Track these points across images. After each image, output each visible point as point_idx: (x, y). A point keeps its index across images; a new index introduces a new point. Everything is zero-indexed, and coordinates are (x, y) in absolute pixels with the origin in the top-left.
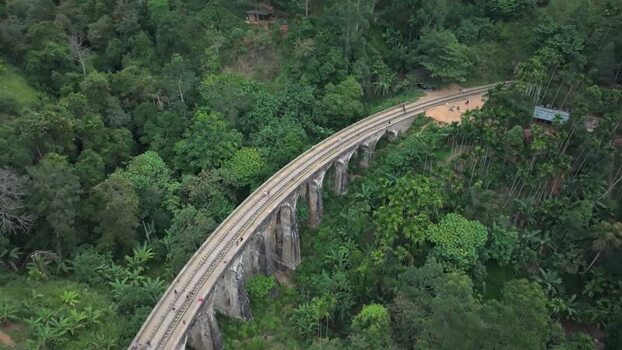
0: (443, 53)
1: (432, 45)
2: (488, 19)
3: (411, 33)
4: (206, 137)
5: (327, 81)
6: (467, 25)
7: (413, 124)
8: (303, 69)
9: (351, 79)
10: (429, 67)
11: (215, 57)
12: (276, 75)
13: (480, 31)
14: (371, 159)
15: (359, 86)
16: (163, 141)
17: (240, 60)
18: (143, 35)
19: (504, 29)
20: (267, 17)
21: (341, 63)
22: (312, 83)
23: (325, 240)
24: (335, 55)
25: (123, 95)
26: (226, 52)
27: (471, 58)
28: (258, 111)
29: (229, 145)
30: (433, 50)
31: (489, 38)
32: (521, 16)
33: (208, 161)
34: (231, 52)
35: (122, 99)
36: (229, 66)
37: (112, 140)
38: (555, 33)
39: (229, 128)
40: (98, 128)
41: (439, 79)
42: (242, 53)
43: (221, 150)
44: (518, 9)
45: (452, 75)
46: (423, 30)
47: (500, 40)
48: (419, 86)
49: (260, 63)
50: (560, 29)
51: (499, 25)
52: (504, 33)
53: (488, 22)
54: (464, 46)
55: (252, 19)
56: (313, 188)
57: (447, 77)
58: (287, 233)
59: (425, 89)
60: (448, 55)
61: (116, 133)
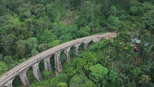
2: (129, 15)
3: (107, 17)
5: (81, 26)
6: (123, 16)
7: (101, 40)
9: (87, 27)
10: (109, 25)
13: (126, 18)
14: (86, 47)
15: (89, 28)
17: (64, 20)
18: (44, 12)
19: (133, 18)
20: (72, 10)
21: (85, 22)
22: (77, 26)
23: (68, 66)
25: (36, 25)
26: (61, 18)
27: (122, 25)
28: (63, 32)
29: (52, 38)
31: (129, 20)
32: (139, 15)
34: (63, 18)
35: (35, 25)
36: (62, 21)
39: (54, 35)
41: (110, 29)
42: (65, 18)
43: (50, 39)
44: (138, 13)
45: (114, 28)
49: (69, 21)
50: (148, 18)
51: (132, 16)
52: (133, 19)
53: (129, 16)
54: (120, 21)
55: (69, 11)
56: (67, 51)
57: (113, 29)
58: (58, 62)
59: (108, 31)
60: (114, 23)
61: (30, 32)
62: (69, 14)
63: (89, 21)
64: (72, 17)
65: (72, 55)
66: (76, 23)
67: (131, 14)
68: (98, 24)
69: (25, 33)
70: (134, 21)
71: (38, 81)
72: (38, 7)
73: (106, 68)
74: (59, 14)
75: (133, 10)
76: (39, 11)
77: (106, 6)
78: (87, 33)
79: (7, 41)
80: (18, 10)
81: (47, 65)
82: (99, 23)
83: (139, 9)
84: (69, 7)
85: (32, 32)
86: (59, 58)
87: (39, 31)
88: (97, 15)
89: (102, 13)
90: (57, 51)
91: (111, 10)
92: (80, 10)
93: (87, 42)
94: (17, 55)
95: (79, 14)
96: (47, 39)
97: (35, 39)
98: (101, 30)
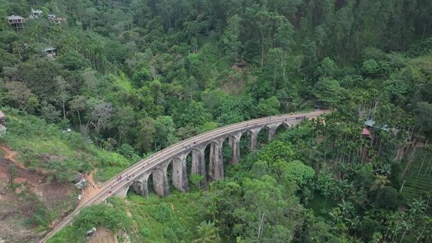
0: (325, 89)
1: (321, 85)
2: (361, 76)
3: (314, 79)
4: (194, 112)
5: (262, 97)
6: (348, 78)
9: (274, 98)
10: (318, 96)
11: (212, 82)
13: (355, 82)
14: (272, 136)
15: (278, 101)
16: (176, 113)
17: (225, 85)
18: (183, 70)
19: (370, 82)
20: (241, 66)
21: (270, 89)
22: (253, 97)
24: (267, 84)
26: (219, 81)
27: (346, 95)
28: (223, 108)
29: (204, 118)
30: (321, 87)
31: (360, 86)
32: (382, 76)
33: (192, 124)
34: (222, 80)
35: (166, 95)
36: (219, 87)
37: (155, 109)
39: (207, 112)
40: (151, 102)
41: (322, 103)
42: (226, 81)
44: (379, 72)
45: (329, 101)
49: (234, 88)
50: (394, 82)
51: (367, 79)
52: (369, 84)
53: (361, 78)
54: (343, 88)
55: (235, 67)
56: (235, 141)
57: (326, 102)
58: (217, 160)
59: (316, 108)
60: (328, 91)
61: (158, 107)
62: (235, 73)
63: (277, 88)
64: (243, 79)
65: (244, 151)
66: (251, 91)
67: (365, 75)
68: (296, 94)
69: (149, 107)
71: (180, 192)
72: (167, 60)
73: (311, 168)
74: (215, 73)
75: (369, 66)
76: (170, 67)
77: (313, 58)
78: (274, 110)
79: (126, 118)
80: (127, 64)
81: (198, 162)
82: (299, 93)
83: (380, 65)
84: (237, 60)
85: (162, 107)
86: (219, 152)
87: (176, 106)
88: (294, 75)
89: (306, 73)
90: (218, 137)
91: (323, 66)
92: (258, 65)
93: (273, 125)
94: (138, 146)
95: (257, 74)
96: (193, 119)
97: (169, 119)
98: (302, 106)
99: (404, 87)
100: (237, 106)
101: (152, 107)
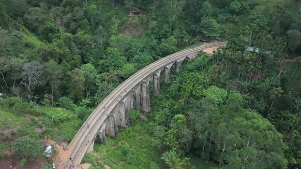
0: (210, 27)
1: (206, 23)
3: (197, 20)
4: (112, 58)
5: (162, 38)
6: (221, 17)
7: (198, 55)
8: (152, 33)
9: (172, 37)
10: (205, 32)
12: (141, 36)
13: (226, 19)
14: (180, 68)
15: (176, 40)
16: (94, 61)
17: (126, 31)
19: (237, 18)
21: (168, 30)
22: (156, 38)
24: (166, 27)
26: (120, 27)
27: (222, 29)
28: (133, 50)
29: (121, 61)
30: (206, 25)
31: (230, 22)
32: (244, 13)
33: (112, 68)
34: (123, 27)
36: (121, 33)
37: (73, 59)
38: (256, 18)
39: (121, 56)
40: (68, 53)
41: (209, 37)
43: (118, 63)
44: (242, 10)
45: (214, 35)
46: (202, 18)
47: (235, 23)
48: (201, 41)
50: (258, 17)
51: (234, 16)
52: (236, 20)
53: (229, 15)
54: (220, 25)
55: (131, 14)
56: (156, 77)
57: (212, 37)
58: (145, 95)
60: (212, 27)
63: (173, 29)
67: (232, 12)
68: (186, 33)
70: (238, 22)
75: (235, 6)
78: (174, 47)
83: (242, 4)
85: (79, 56)
90: (146, 77)
91: (204, 8)
93: (180, 60)
96: (113, 64)
98: (192, 41)
99: (266, 20)
100: (144, 47)
101: (70, 58)
